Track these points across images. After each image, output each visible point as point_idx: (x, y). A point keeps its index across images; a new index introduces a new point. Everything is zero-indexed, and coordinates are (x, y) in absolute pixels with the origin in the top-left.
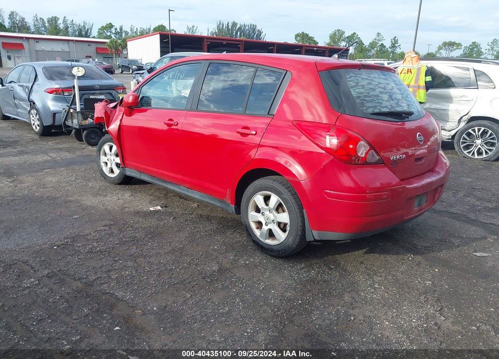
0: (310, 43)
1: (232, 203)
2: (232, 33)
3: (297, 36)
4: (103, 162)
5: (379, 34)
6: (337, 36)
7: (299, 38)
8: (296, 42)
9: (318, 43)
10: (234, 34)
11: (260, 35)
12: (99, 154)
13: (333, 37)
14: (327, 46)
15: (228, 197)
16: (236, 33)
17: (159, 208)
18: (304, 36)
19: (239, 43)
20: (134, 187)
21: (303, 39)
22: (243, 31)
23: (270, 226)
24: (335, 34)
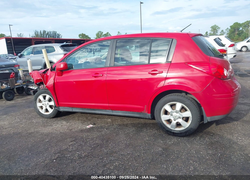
0: (87, 38)
1: (148, 113)
2: (44, 36)
3: (80, 35)
4: (39, 107)
5: (119, 32)
6: (99, 34)
7: (81, 36)
8: (80, 39)
9: (91, 38)
10: (45, 36)
11: (59, 36)
12: (36, 102)
13: (97, 35)
14: (95, 39)
15: (145, 110)
16: (46, 36)
17: (91, 126)
18: (83, 35)
19: (52, 40)
20: (63, 117)
21: (83, 37)
22: (50, 35)
23: (177, 121)
24: (98, 34)
